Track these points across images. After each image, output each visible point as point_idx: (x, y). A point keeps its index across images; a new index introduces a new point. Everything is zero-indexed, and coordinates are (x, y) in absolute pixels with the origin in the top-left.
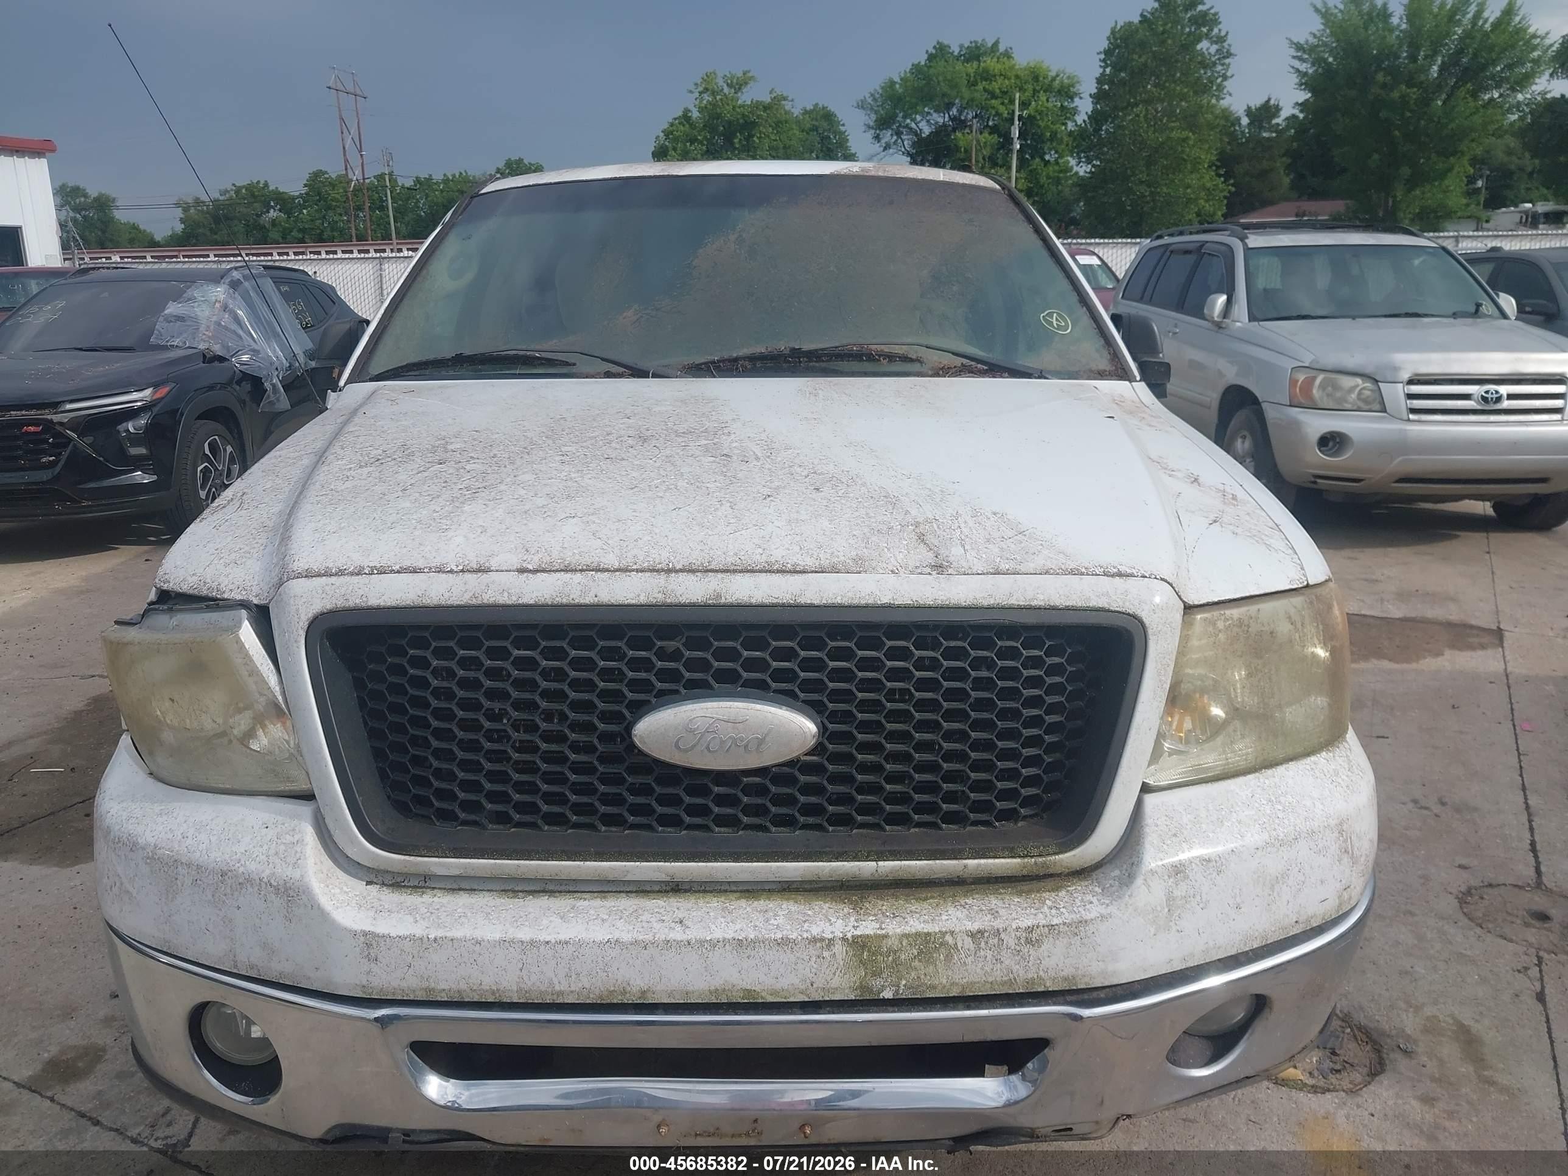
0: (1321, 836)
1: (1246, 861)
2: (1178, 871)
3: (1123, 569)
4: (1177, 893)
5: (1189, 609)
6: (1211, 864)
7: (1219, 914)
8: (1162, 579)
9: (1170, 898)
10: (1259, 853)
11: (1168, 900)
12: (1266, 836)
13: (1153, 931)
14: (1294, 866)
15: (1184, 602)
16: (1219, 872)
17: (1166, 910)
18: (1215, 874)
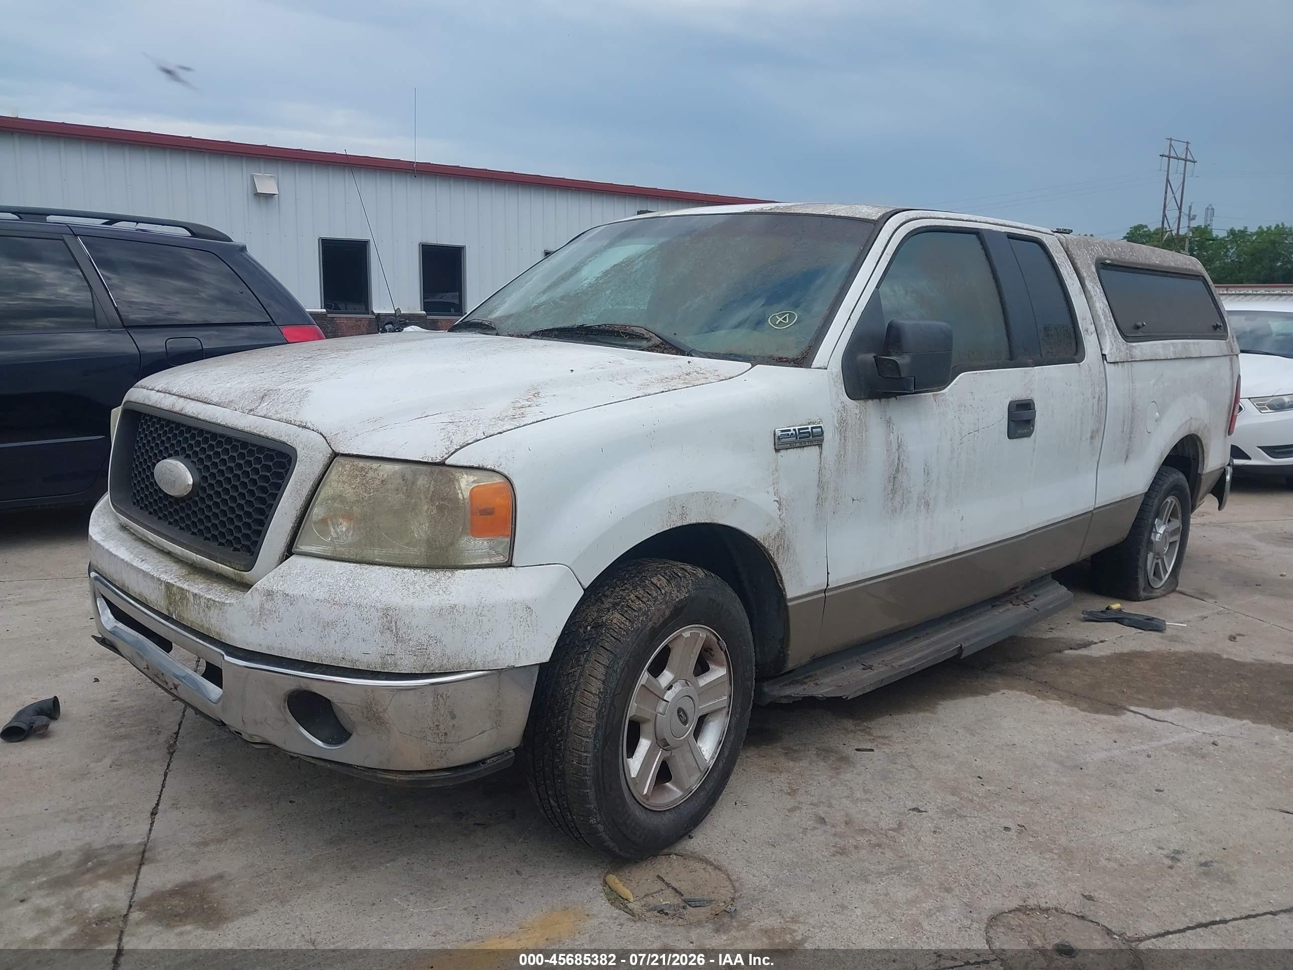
0: (366, 610)
1: (309, 604)
2: (269, 594)
3: (309, 425)
4: (266, 606)
5: (335, 455)
6: (288, 598)
7: (288, 630)
8: (321, 434)
9: (262, 607)
10: (318, 603)
11: (261, 607)
12: (327, 596)
13: (251, 622)
14: (341, 620)
15: (332, 450)
16: (291, 604)
17: (259, 613)
18: (289, 604)
